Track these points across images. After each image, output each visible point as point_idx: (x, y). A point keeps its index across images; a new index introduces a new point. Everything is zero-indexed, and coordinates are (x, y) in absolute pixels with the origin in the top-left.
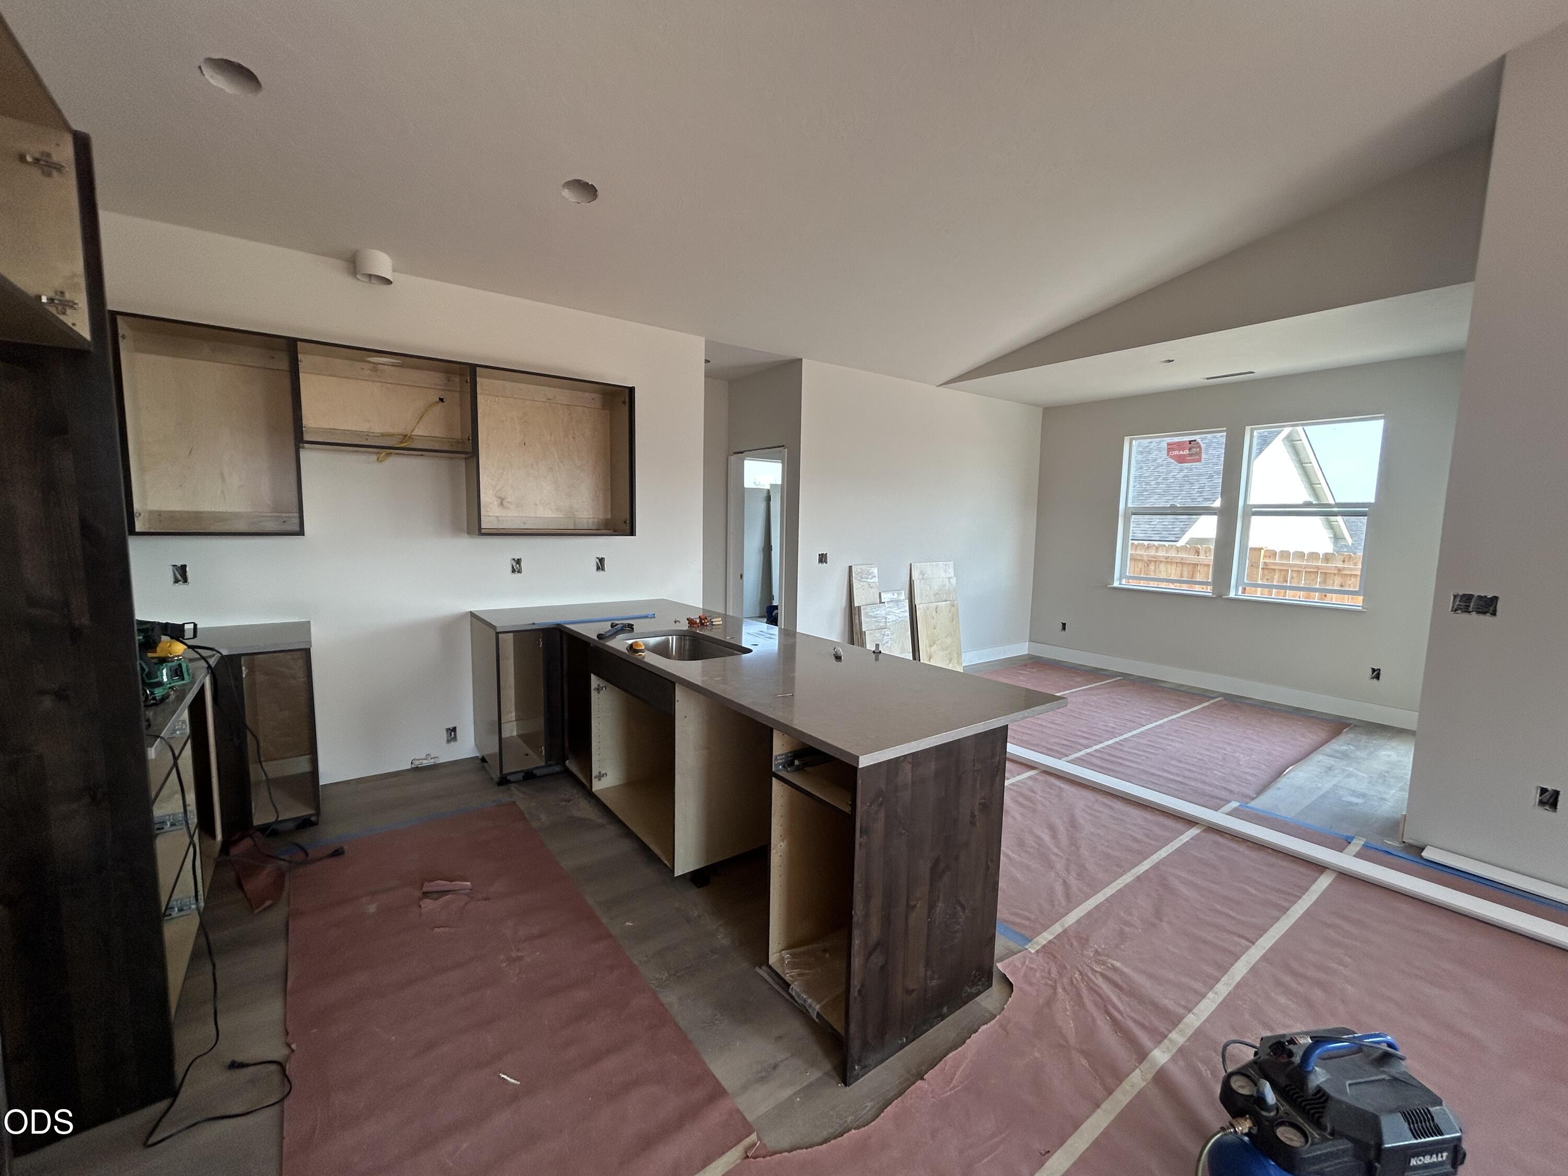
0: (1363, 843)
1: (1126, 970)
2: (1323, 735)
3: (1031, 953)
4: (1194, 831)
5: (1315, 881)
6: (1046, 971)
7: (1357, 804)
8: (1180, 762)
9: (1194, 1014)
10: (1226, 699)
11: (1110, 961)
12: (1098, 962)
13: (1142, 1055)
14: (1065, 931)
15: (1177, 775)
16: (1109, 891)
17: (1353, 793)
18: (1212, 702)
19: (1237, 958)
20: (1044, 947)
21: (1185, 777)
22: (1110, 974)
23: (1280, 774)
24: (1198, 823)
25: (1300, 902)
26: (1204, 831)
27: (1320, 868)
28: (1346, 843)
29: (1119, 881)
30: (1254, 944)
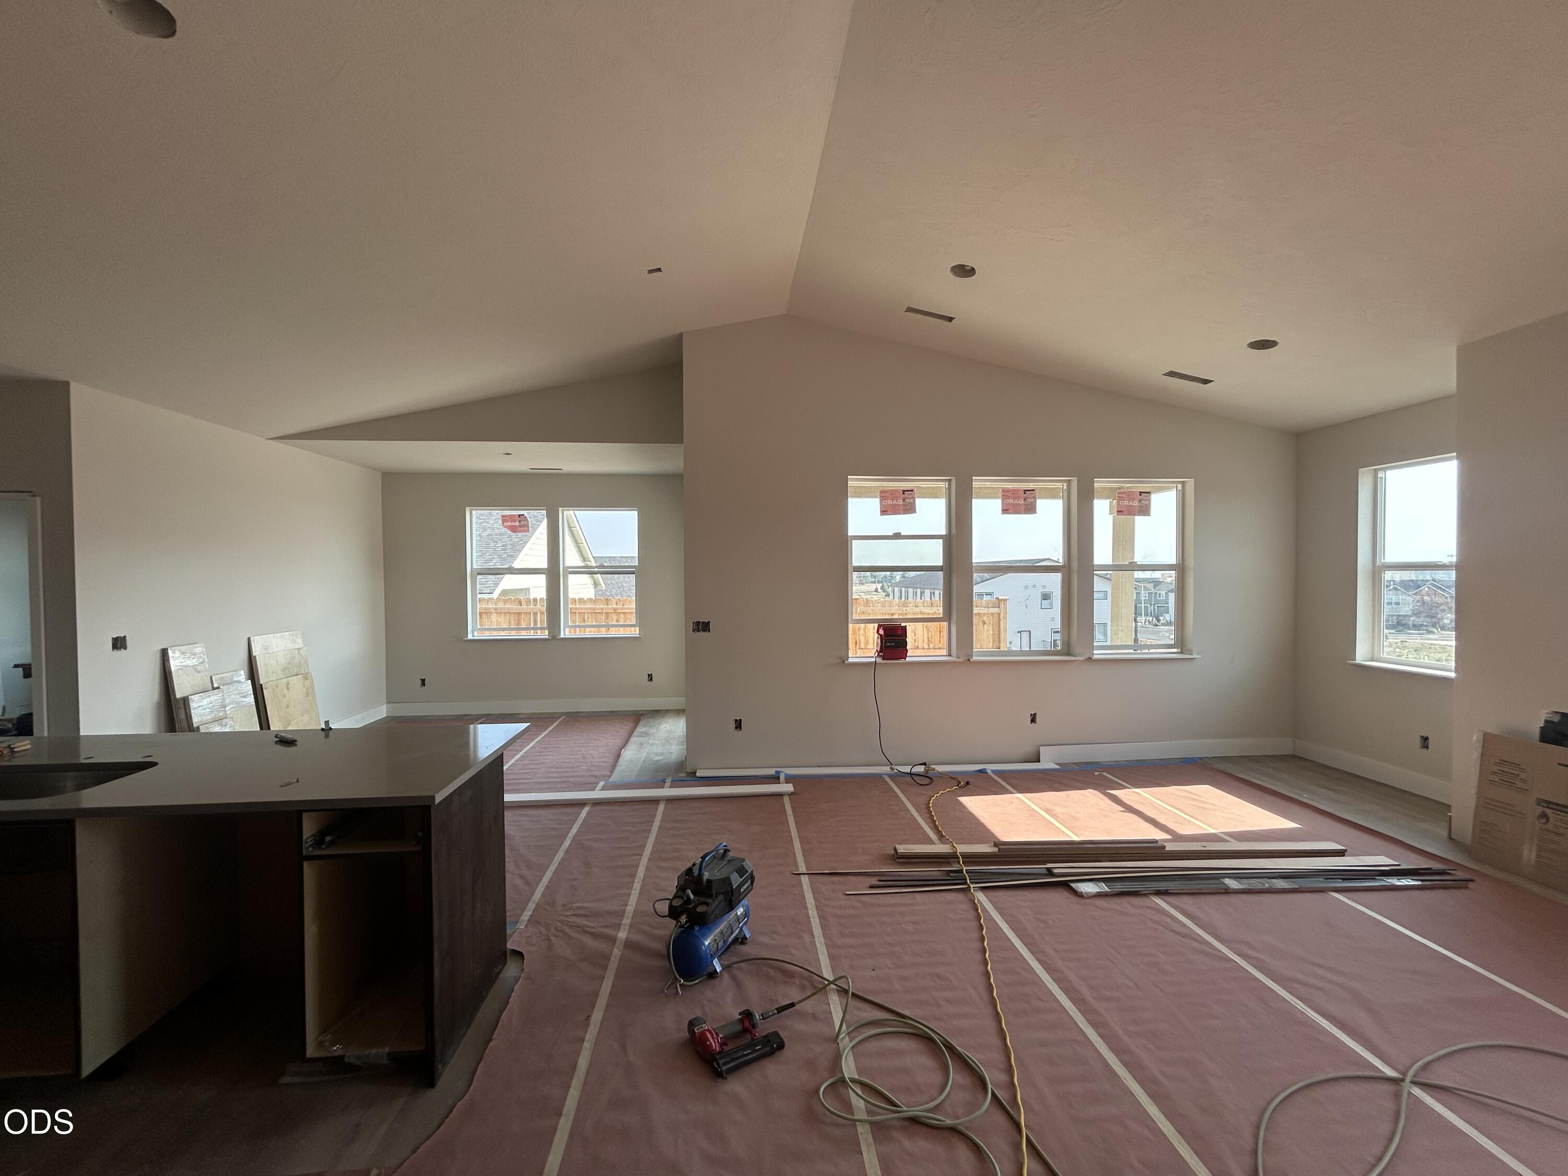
0: (670, 780)
1: (585, 905)
2: (631, 725)
3: (522, 929)
4: (586, 809)
5: (657, 809)
6: (539, 933)
7: (661, 760)
8: (558, 768)
9: (630, 905)
10: (568, 717)
11: (574, 905)
12: (566, 910)
13: (613, 940)
14: (537, 904)
15: (560, 777)
16: (553, 868)
17: (657, 754)
18: (560, 719)
19: (638, 866)
20: (529, 921)
21: (565, 777)
22: (576, 912)
23: (618, 756)
24: (586, 803)
25: (655, 823)
26: (592, 806)
27: (655, 801)
28: (663, 783)
29: (556, 858)
30: (642, 855)
